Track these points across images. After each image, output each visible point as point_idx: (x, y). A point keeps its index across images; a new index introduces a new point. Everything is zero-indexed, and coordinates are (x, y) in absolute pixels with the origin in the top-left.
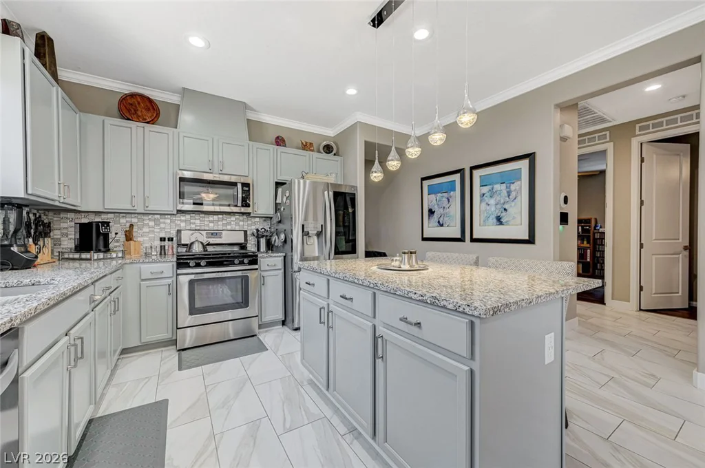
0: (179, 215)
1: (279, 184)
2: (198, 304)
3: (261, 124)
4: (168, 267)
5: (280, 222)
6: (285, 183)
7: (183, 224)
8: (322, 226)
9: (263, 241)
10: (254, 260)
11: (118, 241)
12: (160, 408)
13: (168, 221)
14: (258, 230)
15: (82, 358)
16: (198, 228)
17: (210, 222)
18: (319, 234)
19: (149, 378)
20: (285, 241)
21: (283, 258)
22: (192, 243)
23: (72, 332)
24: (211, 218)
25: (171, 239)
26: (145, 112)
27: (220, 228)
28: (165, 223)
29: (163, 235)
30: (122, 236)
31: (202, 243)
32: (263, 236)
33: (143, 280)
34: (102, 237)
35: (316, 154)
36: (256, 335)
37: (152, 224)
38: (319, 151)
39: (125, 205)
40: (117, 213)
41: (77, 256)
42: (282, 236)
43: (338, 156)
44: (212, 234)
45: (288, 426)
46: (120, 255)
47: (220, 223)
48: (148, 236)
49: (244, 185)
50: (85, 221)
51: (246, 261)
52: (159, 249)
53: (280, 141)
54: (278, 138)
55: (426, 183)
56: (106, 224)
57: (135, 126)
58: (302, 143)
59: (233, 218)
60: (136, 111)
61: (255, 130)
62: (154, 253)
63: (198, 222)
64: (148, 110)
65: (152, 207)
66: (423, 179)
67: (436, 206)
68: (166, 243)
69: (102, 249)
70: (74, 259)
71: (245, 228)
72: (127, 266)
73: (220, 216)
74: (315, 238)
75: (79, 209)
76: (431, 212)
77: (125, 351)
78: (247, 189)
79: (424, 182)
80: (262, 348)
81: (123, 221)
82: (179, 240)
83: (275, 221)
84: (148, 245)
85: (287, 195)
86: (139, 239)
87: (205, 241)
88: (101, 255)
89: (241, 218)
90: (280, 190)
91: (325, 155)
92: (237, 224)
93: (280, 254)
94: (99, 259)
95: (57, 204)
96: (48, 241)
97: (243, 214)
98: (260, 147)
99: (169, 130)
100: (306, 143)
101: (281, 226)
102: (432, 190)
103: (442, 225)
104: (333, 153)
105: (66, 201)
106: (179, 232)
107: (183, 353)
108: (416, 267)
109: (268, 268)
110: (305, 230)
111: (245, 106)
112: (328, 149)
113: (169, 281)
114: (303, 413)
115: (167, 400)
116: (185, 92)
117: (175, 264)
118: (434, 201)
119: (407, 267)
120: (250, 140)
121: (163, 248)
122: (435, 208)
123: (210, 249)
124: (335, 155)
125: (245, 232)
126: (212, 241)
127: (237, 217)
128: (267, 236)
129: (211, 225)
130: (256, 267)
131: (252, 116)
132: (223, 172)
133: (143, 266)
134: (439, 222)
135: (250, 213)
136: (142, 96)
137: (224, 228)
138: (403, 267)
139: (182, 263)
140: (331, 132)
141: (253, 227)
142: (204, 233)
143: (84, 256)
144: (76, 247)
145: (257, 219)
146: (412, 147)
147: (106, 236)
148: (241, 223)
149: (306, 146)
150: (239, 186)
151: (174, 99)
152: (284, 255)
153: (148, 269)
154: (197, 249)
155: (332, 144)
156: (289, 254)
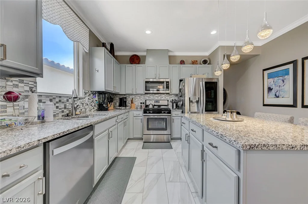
0: (146, 95)
1: (181, 81)
2: (150, 127)
3: (174, 57)
4: (141, 113)
5: (181, 96)
6: (183, 80)
7: (147, 98)
8: (199, 98)
9: (175, 105)
10: (169, 112)
11: (129, 103)
12: (133, 159)
13: (143, 97)
14: (172, 100)
15: (112, 137)
16: (152, 99)
17: (156, 97)
18: (197, 102)
19: (134, 149)
20: (182, 105)
21: (181, 112)
22: (149, 105)
23: (110, 129)
24: (156, 95)
25: (143, 103)
26: (136, 60)
27: (159, 99)
28: (142, 97)
29: (141, 102)
30: (130, 102)
31: (152, 105)
32: (174, 103)
33: (134, 117)
34: (125, 103)
35: (199, 65)
36: (170, 142)
37: (138, 98)
38: (200, 64)
39: (130, 92)
40: (129, 95)
41: (119, 108)
42: (181, 103)
43: (210, 64)
44: (156, 101)
45: (171, 180)
46: (129, 108)
47: (159, 97)
48: (138, 102)
49: (167, 82)
50: (121, 97)
51: (166, 112)
52: (140, 107)
53: (182, 62)
54: (181, 61)
55: (266, 73)
56: (126, 98)
57: (133, 65)
58: (192, 61)
59: (164, 95)
60: (134, 60)
61: (172, 59)
62: (139, 108)
63: (152, 97)
64: (137, 59)
65: (138, 92)
66: (264, 70)
67: (274, 85)
68: (142, 105)
69: (125, 106)
70: (118, 109)
71: (168, 99)
72: (130, 112)
73: (159, 95)
74: (196, 103)
75: (119, 94)
76: (270, 89)
77: (129, 139)
78: (168, 83)
79: (265, 72)
80: (171, 148)
81: (131, 97)
82: (146, 103)
83: (179, 96)
84: (137, 105)
85: (183, 85)
86: (135, 103)
87: (153, 104)
88: (124, 108)
89: (167, 95)
90: (181, 83)
91: (203, 65)
92: (165, 98)
93: (180, 110)
94: (123, 109)
95: (113, 92)
96: (113, 103)
97: (167, 94)
98: (173, 66)
99: (143, 65)
100: (194, 61)
101: (182, 98)
102: (270, 76)
103: (278, 97)
104: (207, 64)
105: (116, 91)
106: (146, 100)
107: (145, 143)
108: (236, 120)
109: (175, 116)
110: (191, 100)
111: (168, 51)
112: (205, 62)
113: (141, 118)
114: (178, 177)
115: (136, 158)
116: (148, 51)
117: (143, 112)
118: (272, 83)
119: (230, 119)
120: (170, 64)
121: (141, 106)
122: (273, 87)
123: (155, 107)
124: (208, 64)
125: (168, 101)
126: (156, 104)
127: (165, 95)
128: (176, 102)
129: (156, 98)
130: (170, 115)
131: (171, 54)
132: (160, 78)
133: (134, 112)
134: (276, 95)
135: (169, 93)
136: (135, 55)
137: (161, 99)
138: (228, 119)
139: (145, 112)
140: (207, 54)
141: (171, 99)
142: (153, 101)
143: (121, 108)
144: (119, 105)
145: (173, 96)
146: (234, 55)
147: (126, 102)
148: (167, 97)
149: (194, 63)
150: (165, 83)
151: (144, 54)
152: (182, 110)
153: (136, 113)
154: (151, 107)
155: (207, 59)
156: (184, 110)
